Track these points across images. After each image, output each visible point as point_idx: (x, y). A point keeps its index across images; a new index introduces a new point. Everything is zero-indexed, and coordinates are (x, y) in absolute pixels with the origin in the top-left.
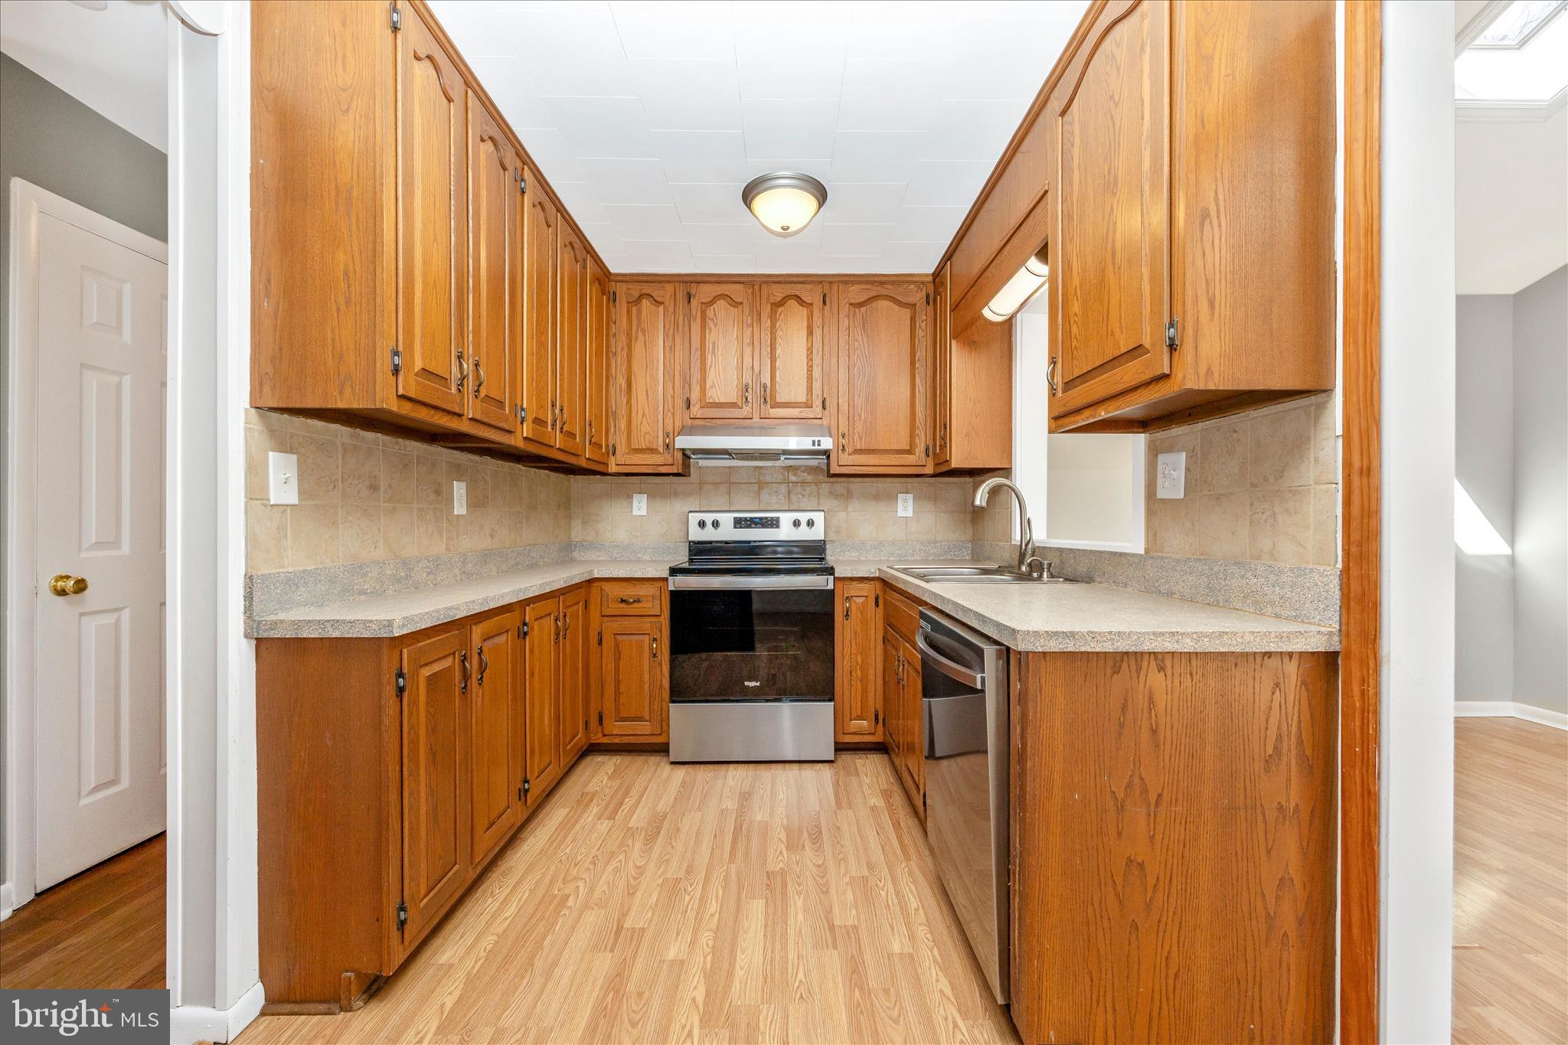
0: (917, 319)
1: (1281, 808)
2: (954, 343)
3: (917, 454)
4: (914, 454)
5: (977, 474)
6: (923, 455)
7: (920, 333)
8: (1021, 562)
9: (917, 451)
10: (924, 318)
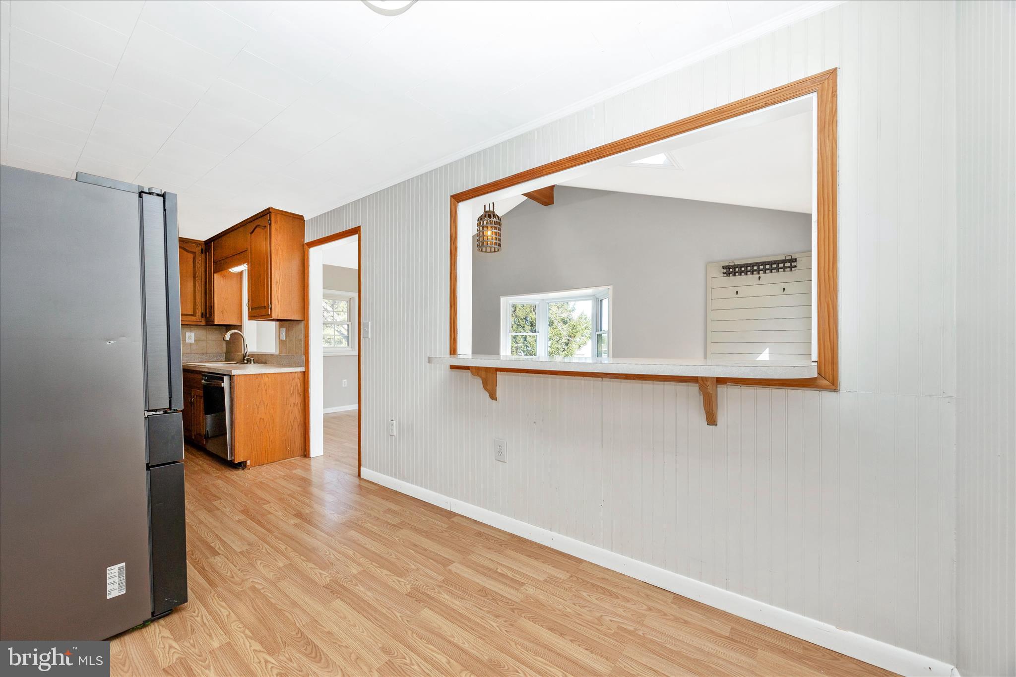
0: (197, 258)
1: (294, 404)
2: (215, 275)
3: (197, 317)
4: (196, 316)
5: (228, 327)
6: (200, 317)
7: (198, 265)
8: (244, 359)
9: (197, 315)
10: (200, 259)
